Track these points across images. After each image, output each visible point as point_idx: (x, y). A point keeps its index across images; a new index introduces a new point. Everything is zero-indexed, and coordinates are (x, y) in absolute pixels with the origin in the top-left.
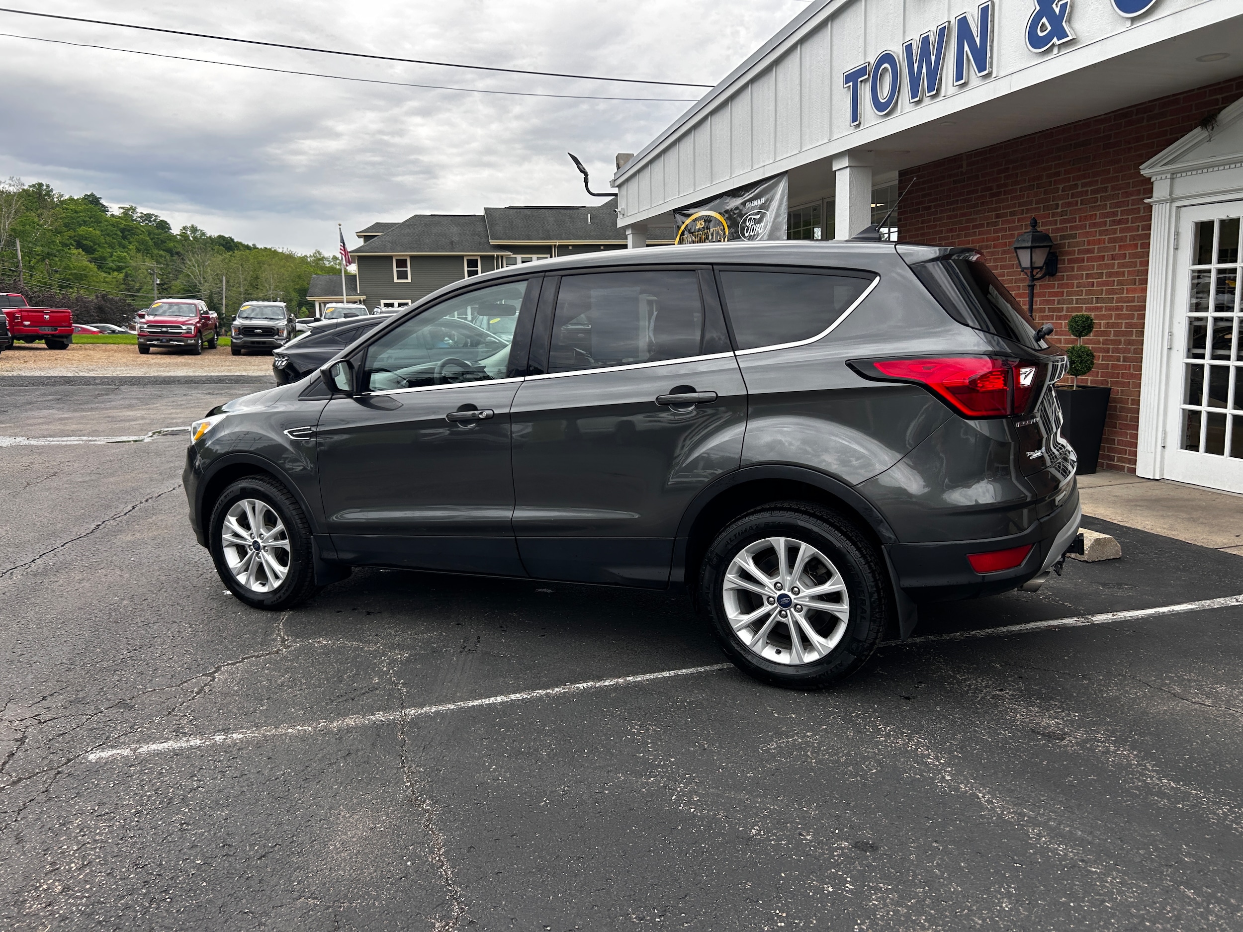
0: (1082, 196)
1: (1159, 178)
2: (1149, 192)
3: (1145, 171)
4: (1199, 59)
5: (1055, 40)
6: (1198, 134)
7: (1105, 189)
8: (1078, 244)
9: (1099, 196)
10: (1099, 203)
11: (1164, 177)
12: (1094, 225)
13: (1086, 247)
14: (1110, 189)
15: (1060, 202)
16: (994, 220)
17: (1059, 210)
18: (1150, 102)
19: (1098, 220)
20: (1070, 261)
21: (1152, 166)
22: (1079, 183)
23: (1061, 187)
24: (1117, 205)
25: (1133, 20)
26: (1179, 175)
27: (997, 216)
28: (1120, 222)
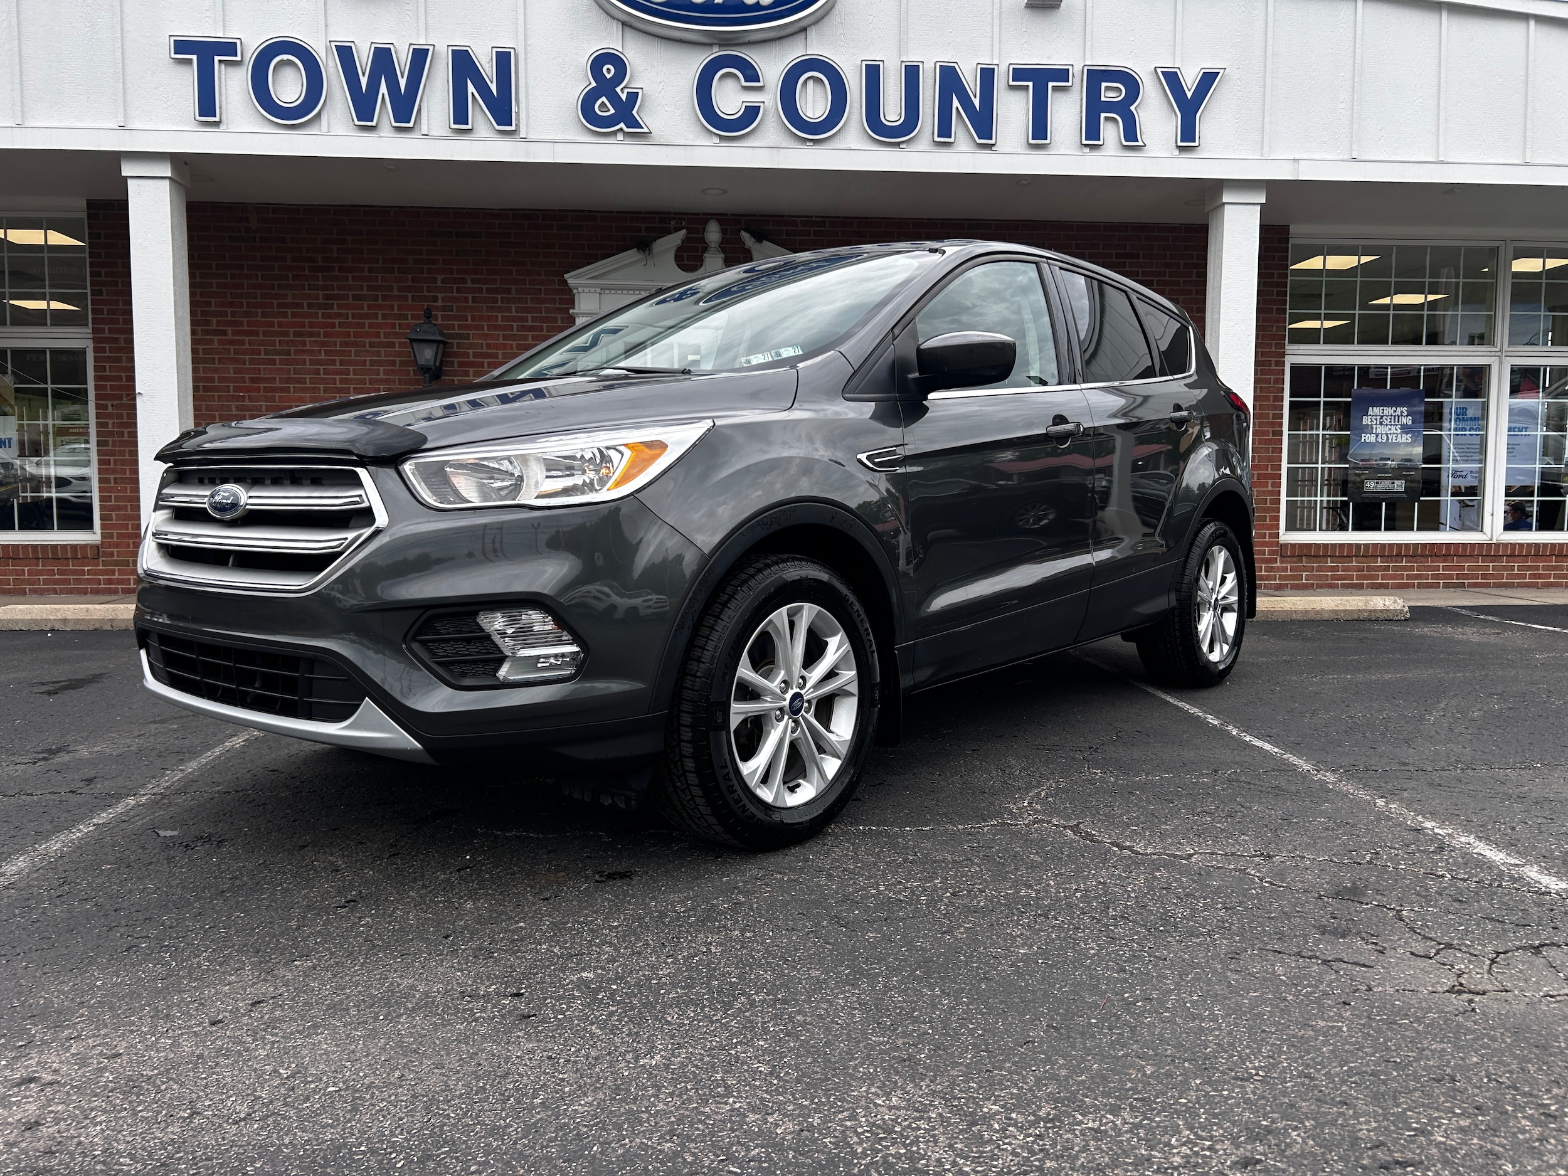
0: (474, 293)
1: (587, 290)
2: (572, 303)
3: (571, 279)
4: (703, 191)
5: (622, 125)
6: (632, 255)
7: (508, 291)
8: (472, 346)
9: (499, 297)
10: (499, 304)
11: (593, 290)
12: (495, 328)
13: (485, 350)
14: (513, 291)
15: (440, 296)
16: (321, 301)
17: (440, 303)
18: (559, 210)
19: (500, 323)
20: (461, 364)
21: (575, 277)
22: (468, 278)
23: (440, 278)
24: (527, 310)
25: (721, 137)
26: (608, 292)
27: (327, 297)
28: (531, 329)
